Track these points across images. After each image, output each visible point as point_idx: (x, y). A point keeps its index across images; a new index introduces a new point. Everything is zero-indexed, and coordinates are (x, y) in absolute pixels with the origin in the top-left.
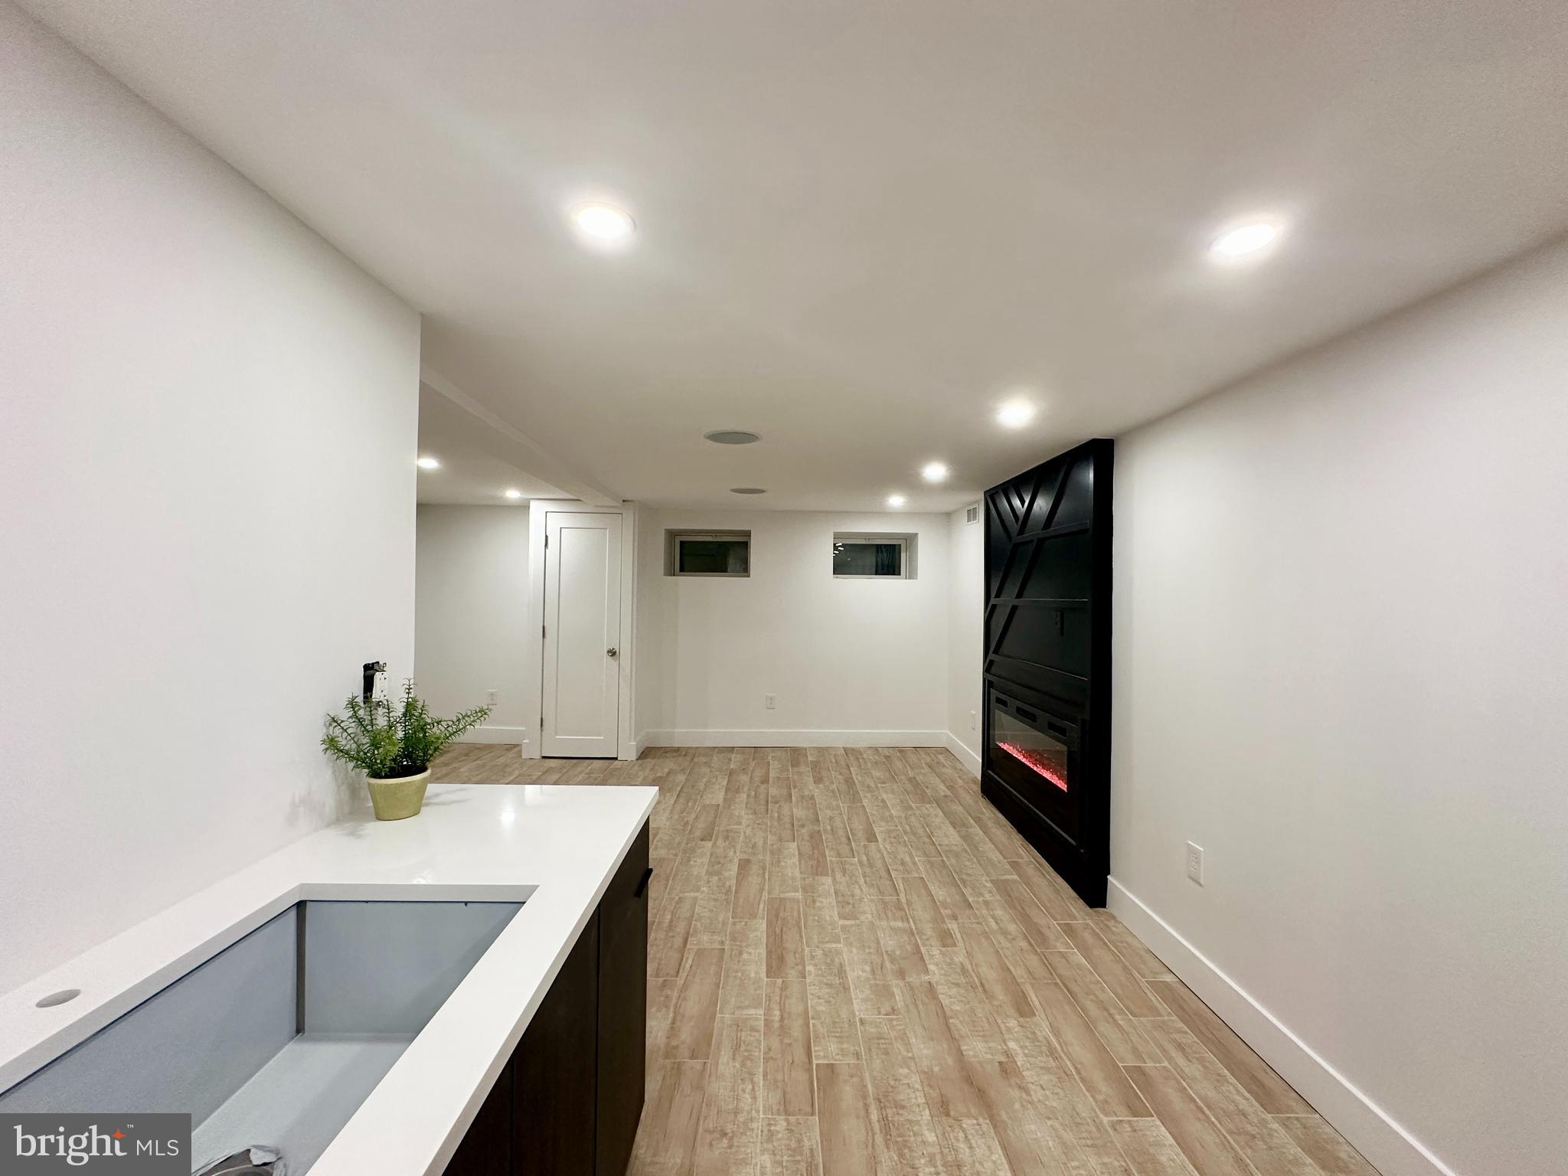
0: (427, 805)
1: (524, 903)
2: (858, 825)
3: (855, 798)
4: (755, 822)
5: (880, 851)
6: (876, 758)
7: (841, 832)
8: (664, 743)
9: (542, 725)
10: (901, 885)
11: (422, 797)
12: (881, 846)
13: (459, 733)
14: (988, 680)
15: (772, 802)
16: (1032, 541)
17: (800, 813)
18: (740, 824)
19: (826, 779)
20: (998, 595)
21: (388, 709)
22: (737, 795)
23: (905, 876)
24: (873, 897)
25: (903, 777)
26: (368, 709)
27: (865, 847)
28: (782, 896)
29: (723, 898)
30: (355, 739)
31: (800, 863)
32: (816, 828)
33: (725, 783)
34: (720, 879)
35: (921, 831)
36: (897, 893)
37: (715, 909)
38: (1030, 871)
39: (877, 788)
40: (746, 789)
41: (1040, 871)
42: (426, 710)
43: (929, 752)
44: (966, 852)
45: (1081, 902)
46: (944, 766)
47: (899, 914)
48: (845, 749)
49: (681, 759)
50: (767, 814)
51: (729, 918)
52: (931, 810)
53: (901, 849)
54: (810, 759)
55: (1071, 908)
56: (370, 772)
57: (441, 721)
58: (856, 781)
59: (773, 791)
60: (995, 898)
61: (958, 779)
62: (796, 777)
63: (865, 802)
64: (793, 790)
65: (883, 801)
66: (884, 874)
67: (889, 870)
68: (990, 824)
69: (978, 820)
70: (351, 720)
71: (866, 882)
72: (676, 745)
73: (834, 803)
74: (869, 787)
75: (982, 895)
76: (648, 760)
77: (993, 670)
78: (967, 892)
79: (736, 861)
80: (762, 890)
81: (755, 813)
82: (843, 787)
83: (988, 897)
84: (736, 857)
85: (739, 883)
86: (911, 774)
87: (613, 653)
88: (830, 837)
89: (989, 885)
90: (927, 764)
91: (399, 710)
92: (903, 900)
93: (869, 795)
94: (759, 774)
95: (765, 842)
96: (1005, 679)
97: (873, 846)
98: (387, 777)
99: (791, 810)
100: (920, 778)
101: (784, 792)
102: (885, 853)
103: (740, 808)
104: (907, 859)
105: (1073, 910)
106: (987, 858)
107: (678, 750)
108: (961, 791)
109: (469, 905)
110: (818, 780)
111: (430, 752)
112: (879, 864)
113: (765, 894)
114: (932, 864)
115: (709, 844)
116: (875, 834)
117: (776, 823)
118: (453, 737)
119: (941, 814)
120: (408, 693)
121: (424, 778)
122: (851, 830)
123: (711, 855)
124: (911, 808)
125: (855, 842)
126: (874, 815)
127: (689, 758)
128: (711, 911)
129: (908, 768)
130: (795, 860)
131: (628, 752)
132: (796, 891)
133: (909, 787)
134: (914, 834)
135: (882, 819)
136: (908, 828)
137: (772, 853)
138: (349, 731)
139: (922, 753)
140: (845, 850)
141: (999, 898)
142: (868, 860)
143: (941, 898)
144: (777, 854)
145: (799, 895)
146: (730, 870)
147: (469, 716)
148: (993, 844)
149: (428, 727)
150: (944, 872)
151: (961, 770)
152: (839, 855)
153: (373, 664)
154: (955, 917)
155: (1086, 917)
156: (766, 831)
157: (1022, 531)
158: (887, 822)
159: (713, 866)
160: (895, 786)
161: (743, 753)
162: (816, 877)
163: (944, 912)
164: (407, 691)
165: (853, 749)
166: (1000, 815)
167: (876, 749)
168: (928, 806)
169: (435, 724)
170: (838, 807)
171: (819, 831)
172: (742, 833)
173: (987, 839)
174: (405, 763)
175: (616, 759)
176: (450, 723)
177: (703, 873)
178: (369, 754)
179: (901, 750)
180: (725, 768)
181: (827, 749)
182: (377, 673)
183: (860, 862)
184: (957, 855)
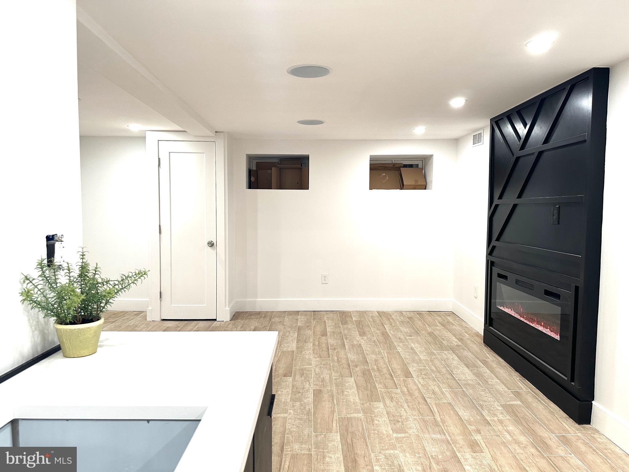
0: (101, 346)
1: (200, 420)
2: (396, 365)
3: (391, 347)
4: (321, 364)
5: (415, 384)
6: (402, 318)
7: (385, 371)
8: (248, 309)
9: (161, 297)
10: (435, 408)
11: (97, 340)
12: (416, 381)
13: (125, 289)
14: (491, 261)
15: (331, 349)
16: (533, 154)
17: (352, 356)
18: (311, 364)
19: (368, 333)
20: (500, 198)
21: (69, 270)
22: (306, 344)
23: (437, 402)
24: (415, 417)
25: (424, 332)
26: (52, 271)
27: (404, 381)
28: (349, 416)
29: (305, 417)
30: (44, 294)
31: (358, 392)
32: (366, 367)
33: (296, 335)
34: (301, 405)
35: (444, 370)
36: (433, 414)
37: (301, 426)
38: (530, 399)
39: (406, 339)
40: (311, 340)
41: (537, 399)
42: (98, 271)
43: (439, 314)
44: (479, 384)
45: (571, 420)
46: (453, 324)
47: (437, 429)
48: (378, 312)
49: (262, 319)
50: (329, 357)
51: (311, 432)
52: (449, 356)
53: (431, 383)
54: (354, 319)
55: (564, 424)
56: (57, 320)
57: (109, 281)
58: (390, 335)
59: (331, 341)
60: (506, 418)
61: (465, 334)
62: (346, 331)
63: (399, 349)
64: (345, 341)
65: (412, 349)
66: (421, 401)
67: (424, 397)
68: (494, 365)
69: (485, 363)
70: (40, 278)
71: (408, 406)
72: (258, 310)
73: (377, 350)
74: (400, 338)
75: (495, 415)
76: (239, 321)
77: (495, 253)
78: (485, 413)
79: (311, 391)
80: (333, 412)
81: (320, 357)
82: (381, 338)
83: (501, 417)
84: (310, 387)
85: (315, 407)
86: (429, 330)
87: (211, 244)
88: (378, 374)
89: (500, 408)
90: (439, 323)
91: (76, 272)
92: (439, 419)
93: (401, 344)
94: (319, 329)
95: (331, 377)
96: (507, 259)
97: (410, 380)
98: (71, 323)
99: (346, 354)
100: (437, 333)
101: (339, 342)
102: (420, 386)
103: (309, 353)
104: (437, 389)
105: (566, 426)
106: (495, 388)
107: (259, 313)
108: (469, 342)
109: (150, 422)
110: (363, 334)
111: (102, 305)
112: (416, 393)
113: (336, 415)
114: (456, 394)
115: (290, 379)
116: (410, 373)
117: (336, 364)
118: (120, 292)
119: (456, 358)
120: (83, 259)
121: (100, 325)
122: (392, 370)
123: (293, 386)
124: (434, 354)
125: (396, 377)
126: (407, 359)
127: (268, 319)
128: (298, 427)
129: (427, 325)
130: (355, 390)
131: (224, 316)
132: (359, 413)
133: (430, 339)
134: (439, 372)
135: (414, 361)
136: (434, 368)
137: (337, 385)
138: (40, 287)
139: (435, 315)
140: (390, 383)
141: (508, 417)
142: (408, 391)
143: (466, 418)
144: (340, 386)
145: (361, 415)
146: (308, 398)
147: (130, 277)
148: (498, 379)
149: (100, 285)
150: (465, 399)
151: (466, 327)
152: (386, 387)
153: (53, 236)
154: (478, 431)
155: (577, 432)
156: (330, 369)
157: (523, 147)
158: (417, 363)
159: (295, 395)
160: (419, 338)
161: (306, 315)
162: (372, 403)
163: (471, 428)
164: (81, 257)
165: (384, 312)
166: (500, 359)
167: (401, 313)
168: (445, 352)
169: (105, 283)
170: (380, 353)
171: (369, 370)
172: (313, 371)
173: (493, 376)
174: (83, 314)
175: (215, 320)
176: (117, 283)
177: (289, 400)
178: (56, 306)
179: (419, 313)
180: (294, 325)
181: (365, 312)
182: (57, 243)
183: (402, 392)
184: (473, 387)
